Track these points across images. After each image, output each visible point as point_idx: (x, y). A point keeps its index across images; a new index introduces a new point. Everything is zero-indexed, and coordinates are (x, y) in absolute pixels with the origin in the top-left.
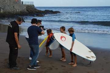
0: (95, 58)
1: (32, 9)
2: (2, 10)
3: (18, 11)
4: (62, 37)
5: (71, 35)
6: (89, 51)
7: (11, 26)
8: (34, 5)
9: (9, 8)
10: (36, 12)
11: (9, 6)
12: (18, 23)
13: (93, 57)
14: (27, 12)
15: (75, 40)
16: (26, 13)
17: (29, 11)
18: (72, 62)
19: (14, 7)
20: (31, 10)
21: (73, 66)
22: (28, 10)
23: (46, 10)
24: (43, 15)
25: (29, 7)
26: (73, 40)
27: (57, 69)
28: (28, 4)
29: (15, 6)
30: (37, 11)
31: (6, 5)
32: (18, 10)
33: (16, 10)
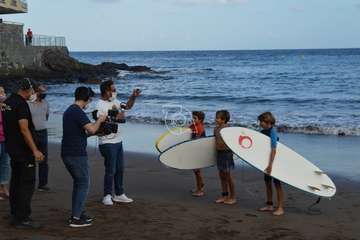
0: (335, 191)
1: (63, 59)
3: (16, 66)
4: (241, 139)
5: (266, 132)
6: (317, 172)
8: (65, 48)
10: (74, 69)
12: (24, 96)
13: (327, 187)
14: (46, 69)
15: (279, 144)
16: (42, 72)
17: (53, 66)
18: (270, 203)
19: (3, 54)
20: (58, 65)
21: (275, 213)
22: (48, 65)
23: (104, 64)
24: (99, 77)
25: (52, 52)
26: (273, 146)
27: (240, 221)
28: (47, 44)
29: (7, 52)
30: (78, 68)
33: (11, 64)
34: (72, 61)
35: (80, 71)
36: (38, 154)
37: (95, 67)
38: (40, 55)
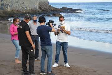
1: (46, 6)
2: (9, 7)
7: (21, 27)
8: (48, 1)
9: (17, 6)
11: (17, 2)
14: (40, 10)
17: (43, 9)
19: (23, 3)
20: (44, 8)
22: (41, 8)
23: (63, 8)
25: (42, 3)
29: (25, 3)
30: (52, 9)
31: (14, 1)
32: (29, 7)
33: (26, 8)
34: (50, 6)
35: (53, 11)
36: (34, 46)
37: (59, 9)
38: (37, 4)
